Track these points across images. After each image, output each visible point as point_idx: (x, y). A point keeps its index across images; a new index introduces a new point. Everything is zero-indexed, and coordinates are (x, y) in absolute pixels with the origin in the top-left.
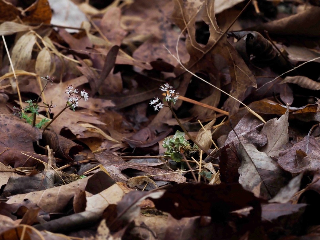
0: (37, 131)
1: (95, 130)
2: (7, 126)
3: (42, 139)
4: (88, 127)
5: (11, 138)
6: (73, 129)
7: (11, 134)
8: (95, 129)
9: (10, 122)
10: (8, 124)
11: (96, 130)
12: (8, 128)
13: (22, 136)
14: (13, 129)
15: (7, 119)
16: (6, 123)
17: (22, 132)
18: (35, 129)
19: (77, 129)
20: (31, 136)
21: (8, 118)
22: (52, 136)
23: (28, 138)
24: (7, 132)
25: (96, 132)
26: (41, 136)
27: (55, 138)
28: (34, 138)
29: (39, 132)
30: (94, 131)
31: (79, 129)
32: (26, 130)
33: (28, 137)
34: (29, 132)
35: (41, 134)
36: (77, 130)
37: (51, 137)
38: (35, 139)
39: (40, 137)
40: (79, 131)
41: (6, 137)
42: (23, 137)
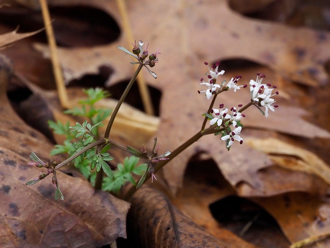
0: (108, 208)
1: (296, 164)
2: (11, 193)
3: (125, 237)
4: (273, 150)
5: (25, 238)
6: (227, 159)
7: (23, 223)
8: (297, 158)
9: (22, 178)
10: (12, 187)
11: (300, 162)
12: (14, 202)
13: (60, 229)
14: (29, 205)
15: (10, 167)
16: (6, 184)
17: (60, 214)
18: (102, 202)
19: (239, 160)
20: (90, 227)
21: (12, 163)
22: (158, 218)
23: (78, 235)
24: (10, 216)
25: (302, 169)
26: (124, 226)
27: (169, 229)
28: (98, 235)
29: (117, 212)
30: (295, 168)
31: (246, 161)
32: (74, 203)
33: (79, 230)
34: (83, 213)
35: (123, 218)
36: (238, 164)
37: (155, 223)
38: (104, 236)
39: (121, 229)
40: (245, 167)
41: (8, 238)
42: (63, 232)
